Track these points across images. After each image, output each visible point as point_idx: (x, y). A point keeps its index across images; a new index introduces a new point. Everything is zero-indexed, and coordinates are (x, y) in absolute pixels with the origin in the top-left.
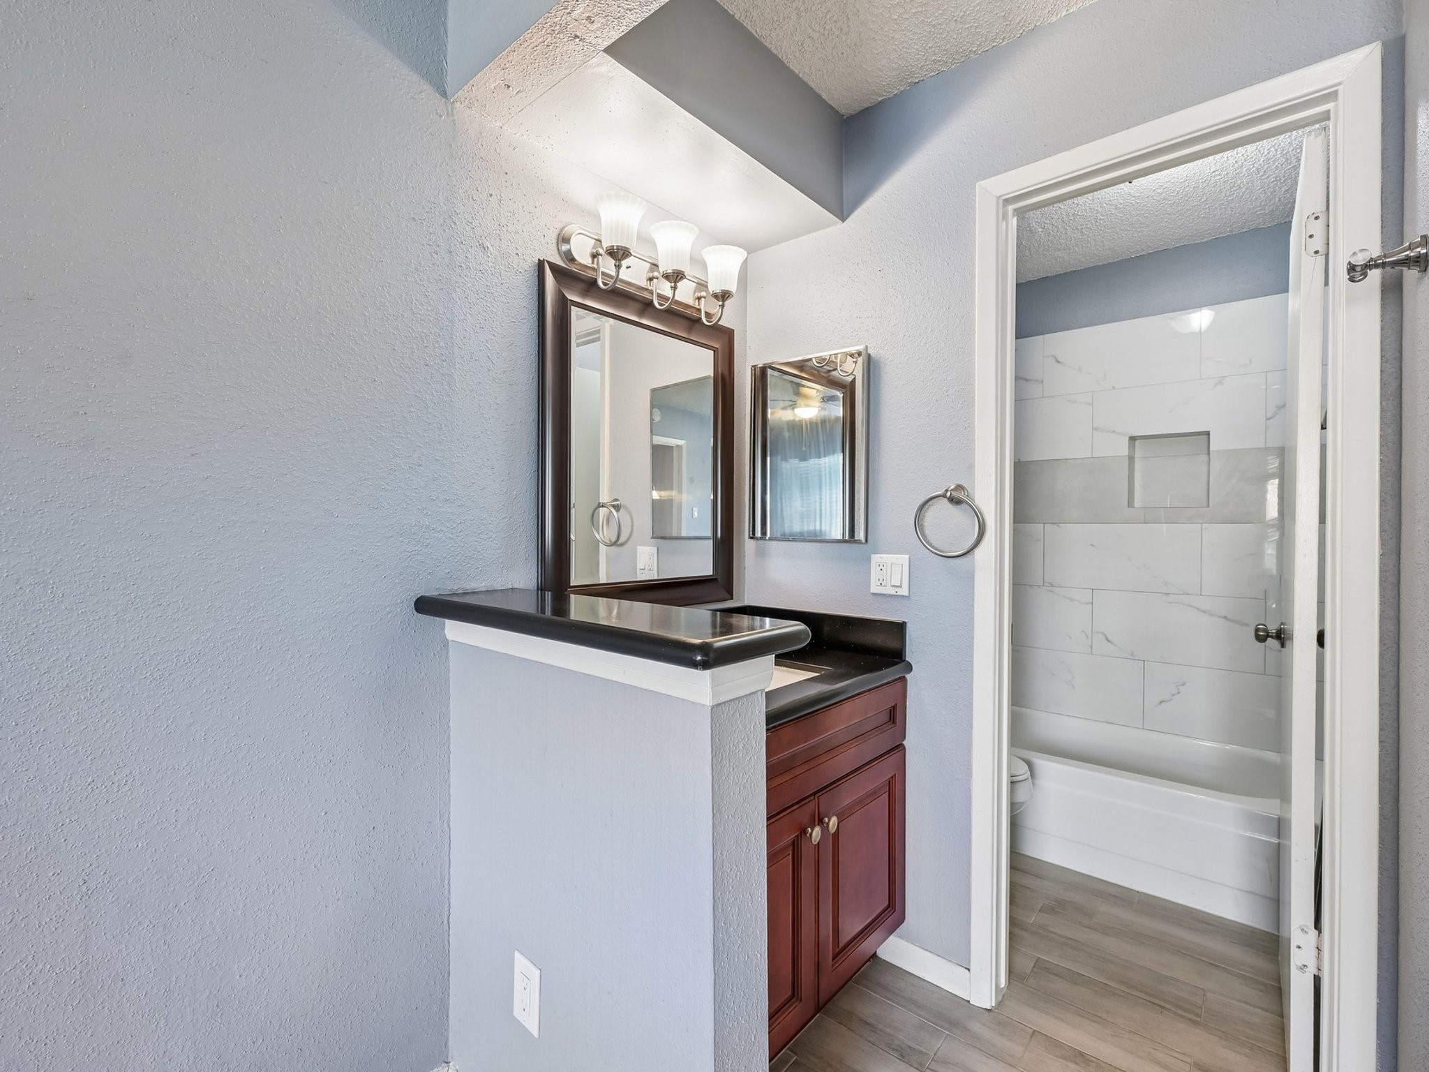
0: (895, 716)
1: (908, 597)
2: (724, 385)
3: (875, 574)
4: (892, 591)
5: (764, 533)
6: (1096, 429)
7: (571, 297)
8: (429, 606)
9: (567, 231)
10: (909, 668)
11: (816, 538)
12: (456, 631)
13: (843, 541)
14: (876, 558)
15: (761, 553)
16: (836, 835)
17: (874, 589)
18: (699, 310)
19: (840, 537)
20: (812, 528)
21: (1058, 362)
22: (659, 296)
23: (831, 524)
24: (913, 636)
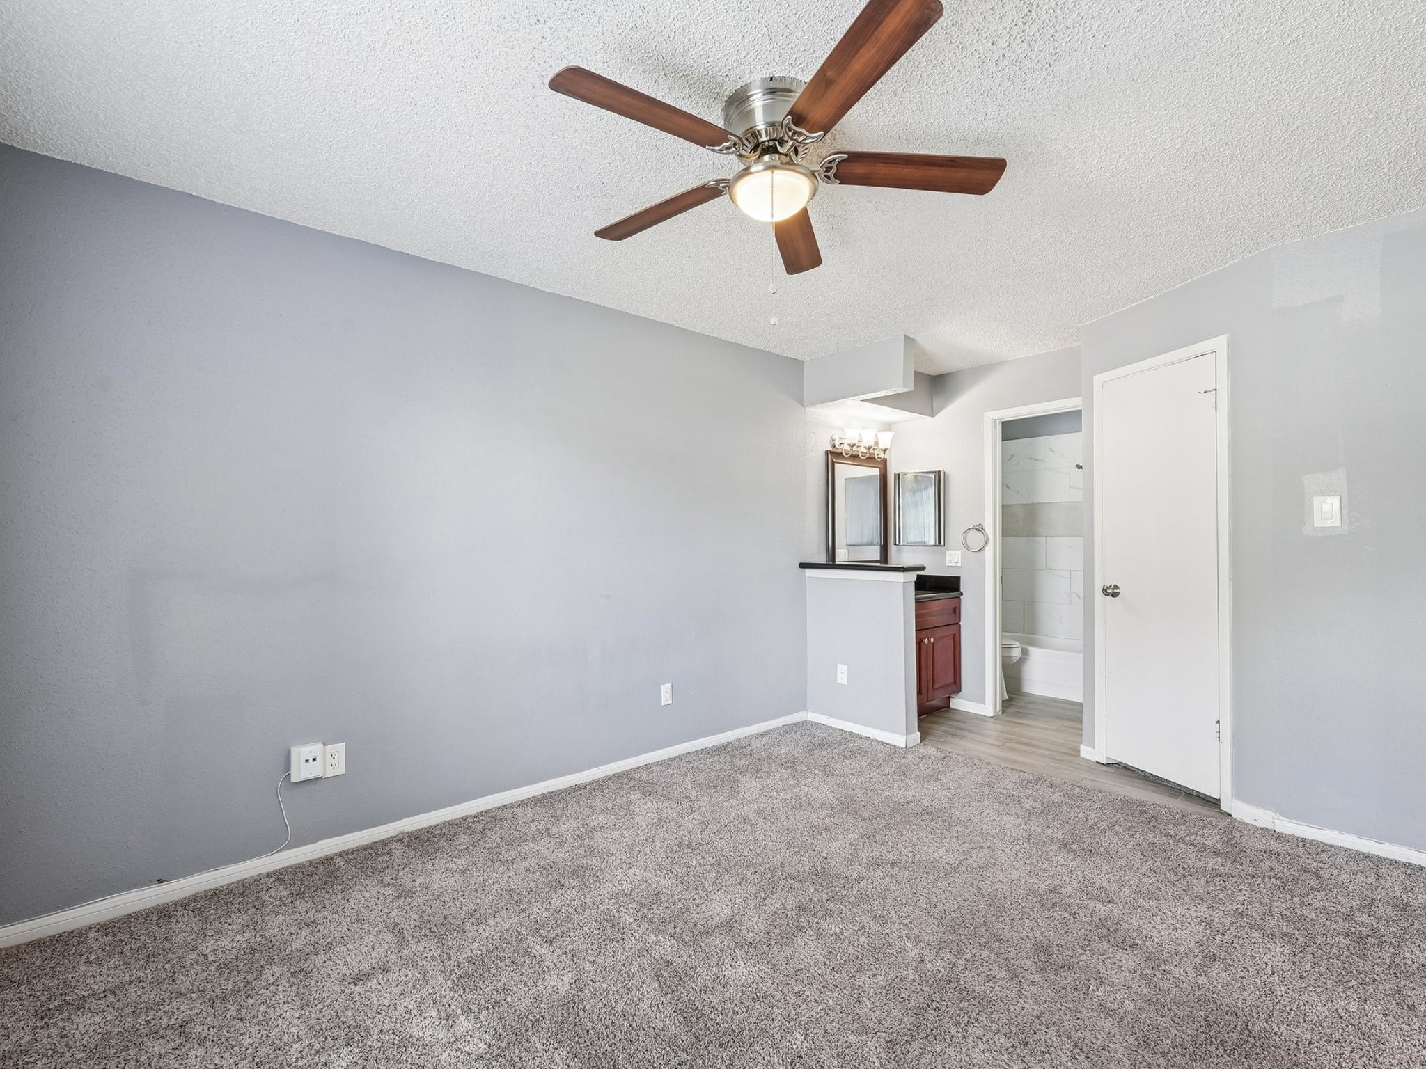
0: (956, 611)
1: (961, 567)
2: (884, 478)
3: (948, 557)
4: (955, 565)
5: (899, 542)
6: (1072, 487)
7: (835, 461)
8: (803, 566)
9: (834, 437)
10: (962, 594)
11: (924, 545)
12: (809, 573)
13: (935, 545)
14: (947, 552)
15: (899, 551)
16: (933, 644)
17: (948, 564)
18: (874, 454)
19: (933, 544)
20: (920, 540)
21: (1052, 451)
22: (862, 452)
23: (929, 538)
24: (962, 580)
